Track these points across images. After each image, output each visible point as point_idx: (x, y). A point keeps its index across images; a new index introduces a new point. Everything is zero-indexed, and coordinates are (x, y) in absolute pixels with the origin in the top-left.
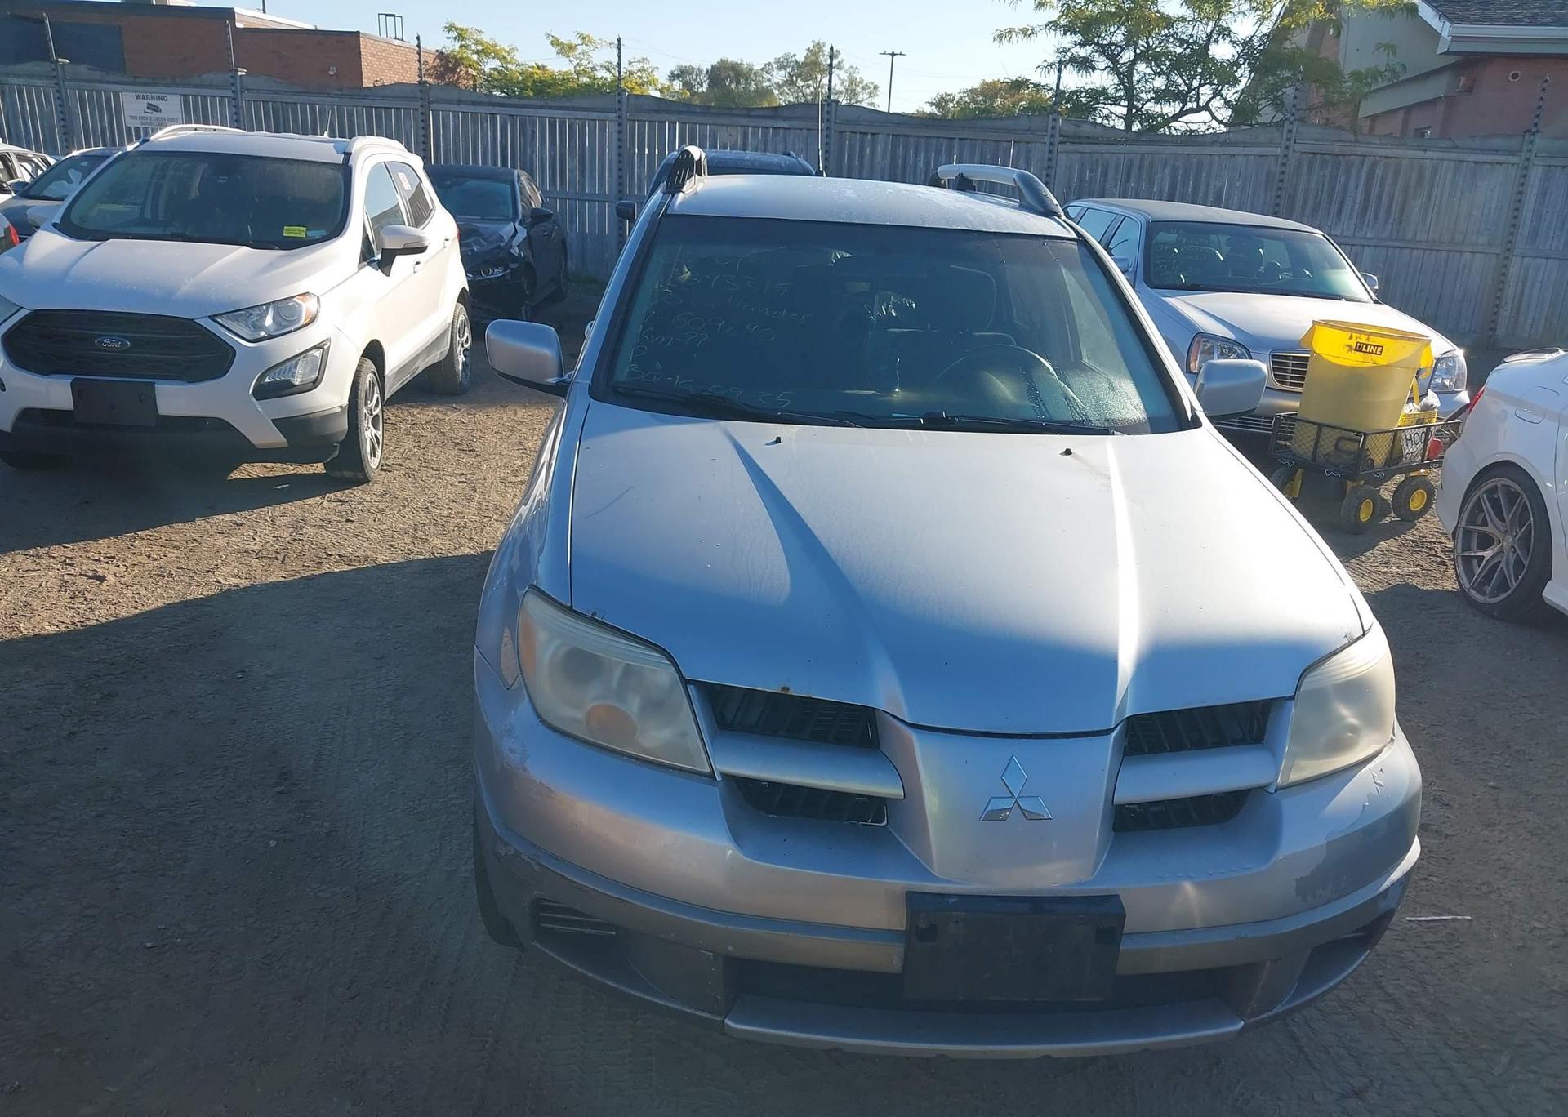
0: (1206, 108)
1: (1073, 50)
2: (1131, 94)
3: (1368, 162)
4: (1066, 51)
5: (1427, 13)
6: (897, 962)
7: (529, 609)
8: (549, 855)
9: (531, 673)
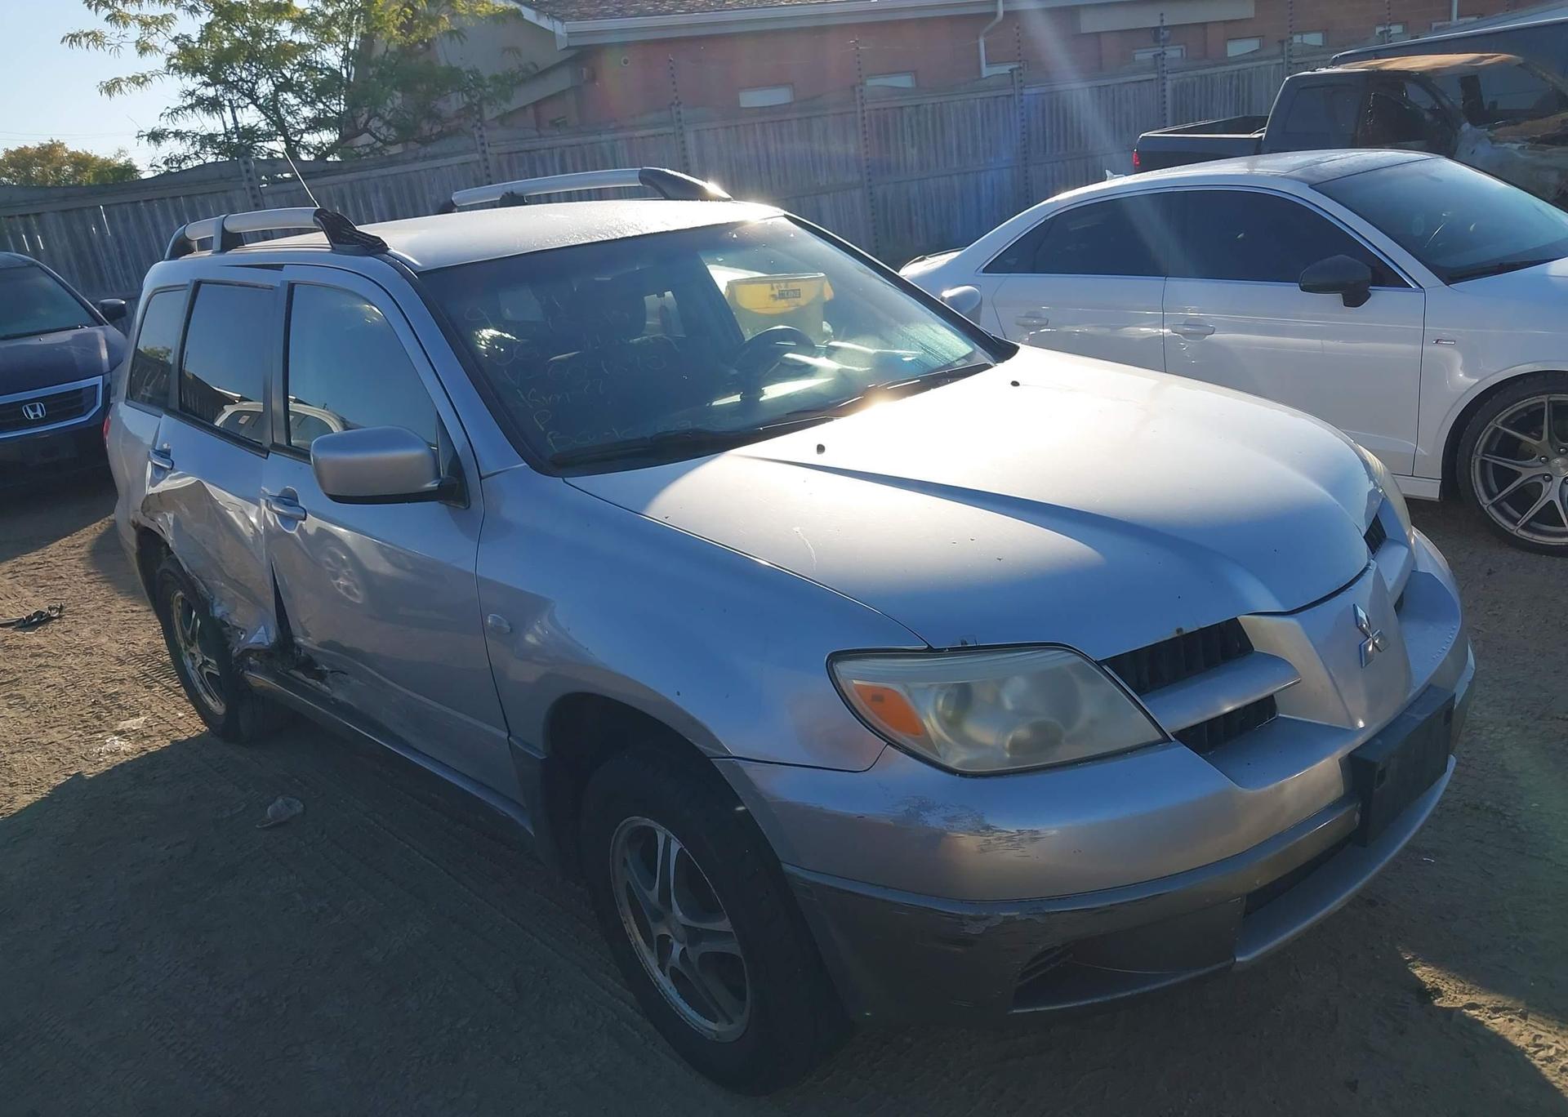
0: (366, 130)
1: (197, 93)
2: (281, 127)
3: (557, 153)
4: (192, 94)
5: (529, 14)
6: (1357, 817)
7: (855, 675)
8: (1050, 899)
9: (918, 734)
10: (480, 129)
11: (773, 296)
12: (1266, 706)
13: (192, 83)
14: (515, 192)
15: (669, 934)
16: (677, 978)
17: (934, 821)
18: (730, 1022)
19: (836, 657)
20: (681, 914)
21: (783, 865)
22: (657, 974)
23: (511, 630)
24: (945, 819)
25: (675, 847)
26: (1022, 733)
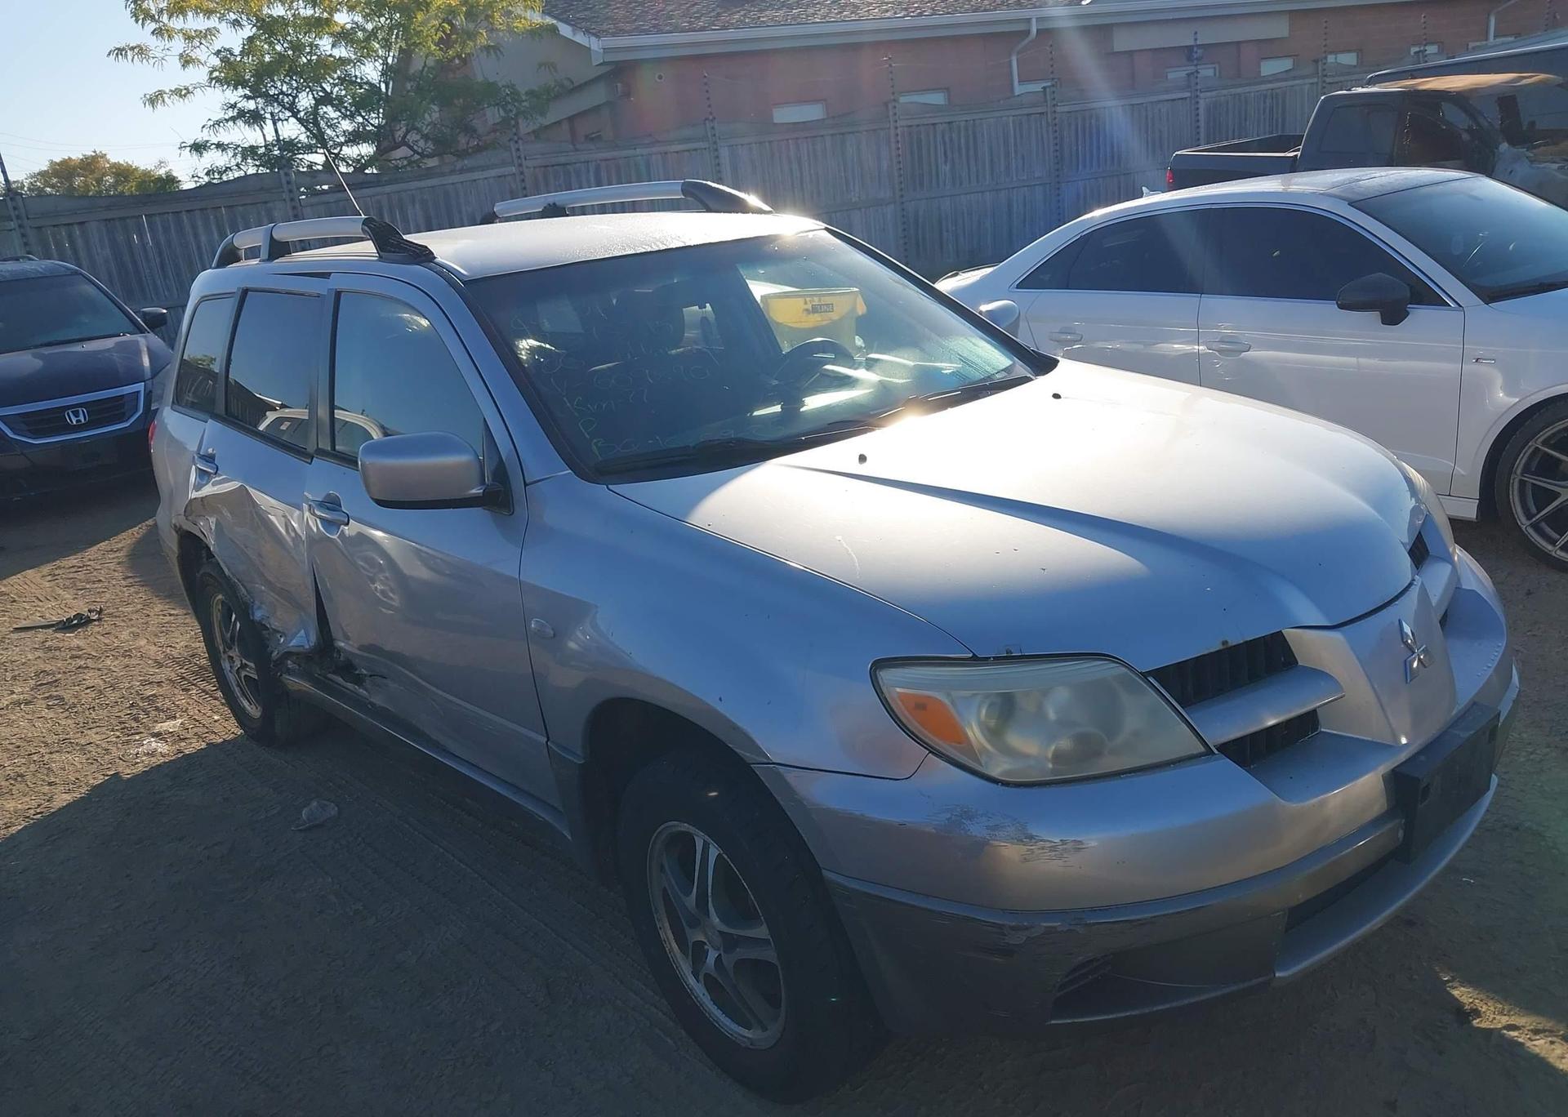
0: (404, 143)
1: (239, 105)
2: (321, 140)
3: (592, 166)
4: (233, 106)
5: (565, 30)
6: (1401, 834)
7: (899, 683)
8: (1093, 910)
9: (960, 743)
10: (516, 142)
11: (807, 310)
12: (1309, 720)
13: (235, 95)
14: (557, 204)
15: (705, 941)
16: (711, 984)
17: (977, 830)
18: (765, 1029)
19: (880, 664)
20: (718, 920)
21: (823, 871)
22: (690, 981)
23: (554, 635)
24: (988, 827)
25: (714, 852)
26: (1065, 744)
